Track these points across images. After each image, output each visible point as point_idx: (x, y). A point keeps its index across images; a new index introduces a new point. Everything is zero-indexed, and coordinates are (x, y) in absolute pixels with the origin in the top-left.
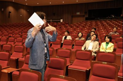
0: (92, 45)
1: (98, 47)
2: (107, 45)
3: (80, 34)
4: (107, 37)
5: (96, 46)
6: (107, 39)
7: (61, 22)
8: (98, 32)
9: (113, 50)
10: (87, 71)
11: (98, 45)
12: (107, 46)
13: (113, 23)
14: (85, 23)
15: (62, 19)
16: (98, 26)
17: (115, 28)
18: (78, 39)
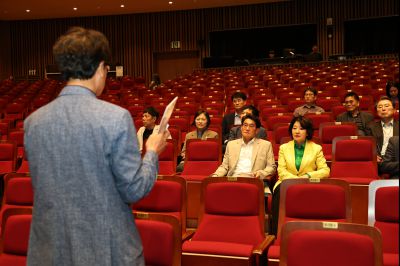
1: (271, 161)
3: (201, 120)
5: (263, 158)
10: (253, 257)
11: (271, 154)
13: (296, 76)
14: (203, 77)
15: (119, 65)
16: (250, 87)
17: (308, 92)
18: (195, 137)
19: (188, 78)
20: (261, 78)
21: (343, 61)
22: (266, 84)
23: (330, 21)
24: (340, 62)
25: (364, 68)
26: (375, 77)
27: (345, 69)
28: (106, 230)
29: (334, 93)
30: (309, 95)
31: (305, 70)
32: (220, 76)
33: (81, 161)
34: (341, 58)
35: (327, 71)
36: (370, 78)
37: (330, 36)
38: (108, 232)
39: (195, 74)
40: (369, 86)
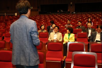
1: (61, 38)
3: (43, 27)
5: (60, 37)
7: (15, 15)
9: (74, 39)
11: (61, 36)
13: (63, 17)
14: (39, 16)
15: (16, 13)
16: (52, 19)
17: (68, 21)
18: (41, 31)
19: (35, 16)
20: (54, 17)
21: (75, 13)
22: (56, 19)
23: (71, 3)
24: (74, 14)
25: (80, 15)
26: (83, 18)
27: (76, 16)
28: (28, 52)
29: (74, 21)
30: (69, 22)
31: (65, 15)
32: (44, 16)
33: (23, 34)
34: (74, 13)
35: (71, 16)
36: (82, 18)
37: (71, 7)
38: (28, 53)
39: (37, 15)
40: (82, 20)
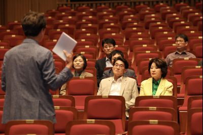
0: (119, 89)
2: (155, 87)
4: (153, 65)
6: (155, 70)
8: (129, 53)
12: (156, 90)
